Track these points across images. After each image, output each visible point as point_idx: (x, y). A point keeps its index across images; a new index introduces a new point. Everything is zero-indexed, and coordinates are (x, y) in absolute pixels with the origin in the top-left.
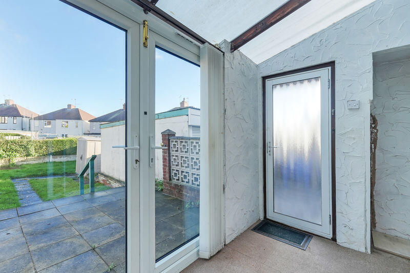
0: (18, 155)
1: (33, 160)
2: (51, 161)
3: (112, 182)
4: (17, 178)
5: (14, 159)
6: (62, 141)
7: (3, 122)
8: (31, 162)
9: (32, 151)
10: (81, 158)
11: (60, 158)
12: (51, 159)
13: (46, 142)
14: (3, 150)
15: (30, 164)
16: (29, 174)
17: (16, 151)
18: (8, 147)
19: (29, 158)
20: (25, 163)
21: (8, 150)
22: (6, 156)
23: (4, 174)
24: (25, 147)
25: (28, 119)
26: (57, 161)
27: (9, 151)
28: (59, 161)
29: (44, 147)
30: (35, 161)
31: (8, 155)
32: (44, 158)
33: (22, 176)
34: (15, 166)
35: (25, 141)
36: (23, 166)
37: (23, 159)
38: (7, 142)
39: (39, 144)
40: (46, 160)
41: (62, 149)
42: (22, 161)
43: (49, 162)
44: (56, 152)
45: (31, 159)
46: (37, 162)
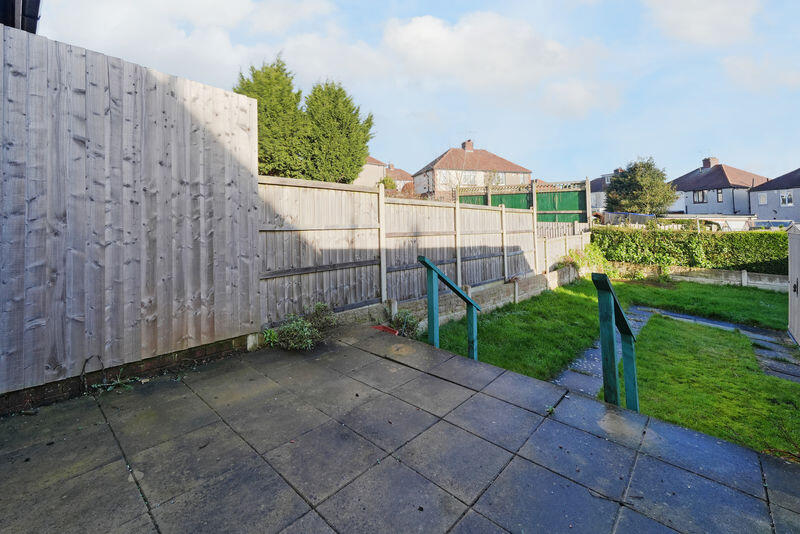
0: (673, 261)
1: (702, 274)
2: (745, 284)
5: (667, 268)
7: (701, 200)
8: (699, 279)
9: (701, 257)
12: (745, 279)
15: (698, 284)
17: (669, 253)
18: (657, 244)
19: (694, 269)
20: (687, 279)
21: (657, 250)
22: (654, 261)
24: (686, 246)
26: (760, 287)
27: (659, 253)
28: (765, 287)
29: (726, 250)
30: (707, 277)
31: (657, 260)
32: (726, 276)
34: (668, 282)
37: (681, 270)
39: (713, 242)
40: (733, 280)
41: (774, 258)
42: (682, 274)
43: (741, 287)
44: (756, 264)
45: (698, 274)
46: (711, 281)
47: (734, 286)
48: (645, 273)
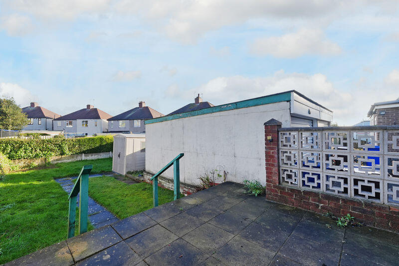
0: (53, 154)
1: (67, 159)
2: (83, 159)
3: (162, 181)
4: (59, 178)
5: (50, 158)
6: (93, 139)
8: (65, 161)
9: (67, 151)
10: (119, 156)
11: (92, 156)
12: (84, 157)
13: (79, 141)
14: (40, 150)
15: (65, 163)
16: (70, 173)
17: (51, 150)
18: (44, 146)
19: (63, 156)
20: (60, 162)
21: (44, 149)
22: (42, 155)
23: (45, 174)
24: (60, 146)
25: (51, 120)
26: (88, 159)
27: (45, 151)
28: (90, 159)
29: (77, 146)
30: (69, 159)
31: (44, 154)
32: (77, 157)
33: (64, 175)
34: (50, 165)
35: (60, 140)
36: (60, 165)
37: (57, 158)
38: (43, 141)
39: (72, 143)
40: (79, 158)
41: (93, 147)
42: (57, 160)
43: (82, 161)
44: (87, 150)
45: (65, 158)
46: (70, 161)
47: (79, 161)
48: (36, 163)
